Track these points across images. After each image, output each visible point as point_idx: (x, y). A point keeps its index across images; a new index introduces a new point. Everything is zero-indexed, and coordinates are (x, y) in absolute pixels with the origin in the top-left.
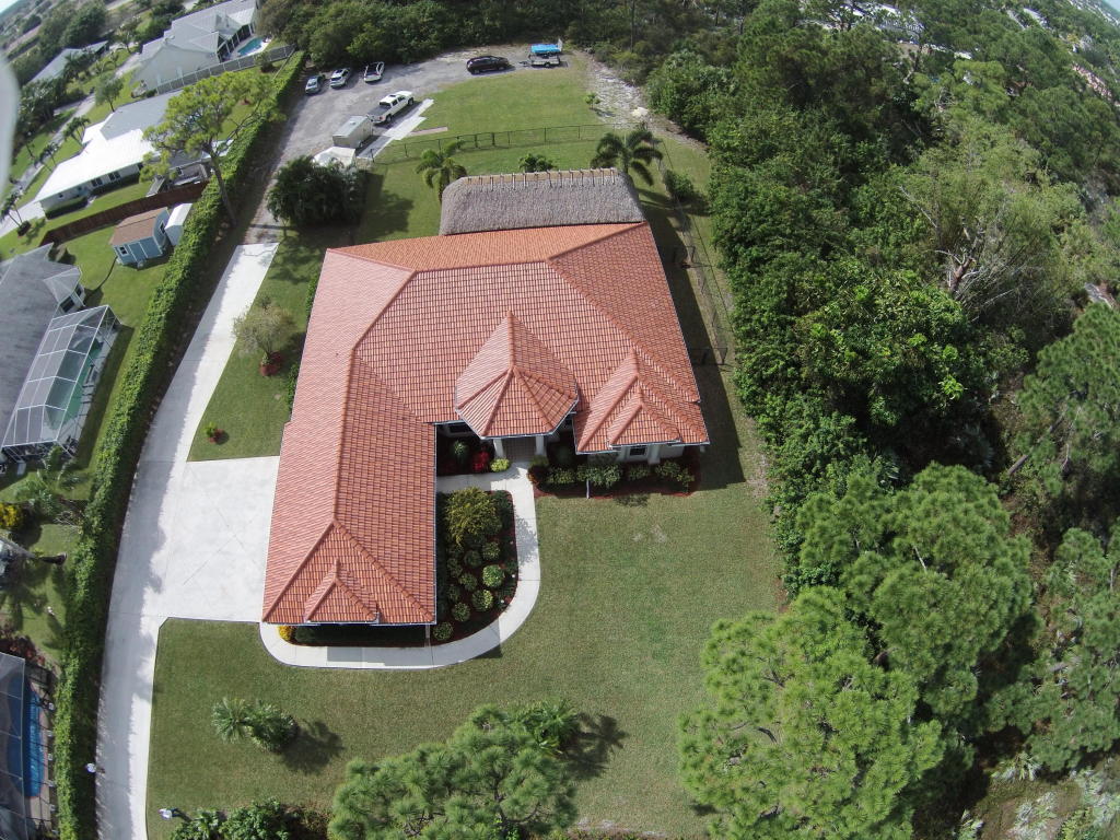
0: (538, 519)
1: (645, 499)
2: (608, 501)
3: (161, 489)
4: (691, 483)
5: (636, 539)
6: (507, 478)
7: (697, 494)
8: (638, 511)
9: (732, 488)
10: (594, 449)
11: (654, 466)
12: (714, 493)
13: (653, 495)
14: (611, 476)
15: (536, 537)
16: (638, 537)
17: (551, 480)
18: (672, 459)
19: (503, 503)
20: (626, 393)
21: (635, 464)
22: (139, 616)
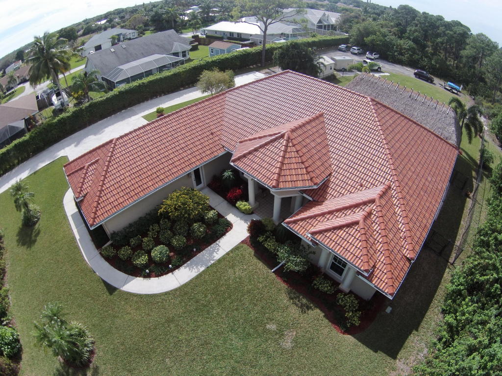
0: (228, 254)
1: (308, 308)
2: (283, 286)
3: (123, 119)
4: (353, 325)
5: (268, 326)
6: (241, 219)
7: (349, 338)
8: (294, 311)
9: (380, 356)
10: (296, 229)
11: (341, 291)
12: (363, 349)
13: (318, 311)
14: (294, 264)
15: (212, 262)
16: (272, 327)
17: (261, 239)
18: (357, 297)
19: (220, 228)
20: (357, 206)
21: (327, 277)
22: (64, 148)
